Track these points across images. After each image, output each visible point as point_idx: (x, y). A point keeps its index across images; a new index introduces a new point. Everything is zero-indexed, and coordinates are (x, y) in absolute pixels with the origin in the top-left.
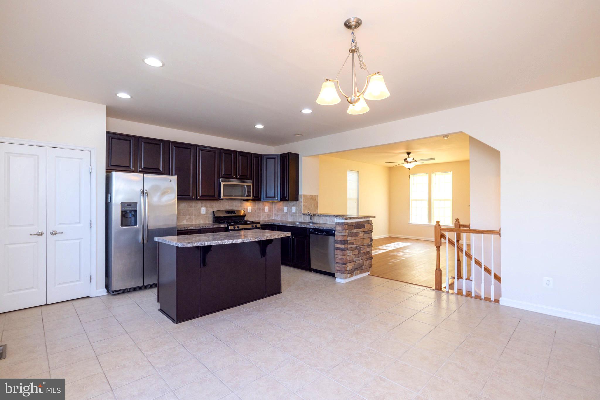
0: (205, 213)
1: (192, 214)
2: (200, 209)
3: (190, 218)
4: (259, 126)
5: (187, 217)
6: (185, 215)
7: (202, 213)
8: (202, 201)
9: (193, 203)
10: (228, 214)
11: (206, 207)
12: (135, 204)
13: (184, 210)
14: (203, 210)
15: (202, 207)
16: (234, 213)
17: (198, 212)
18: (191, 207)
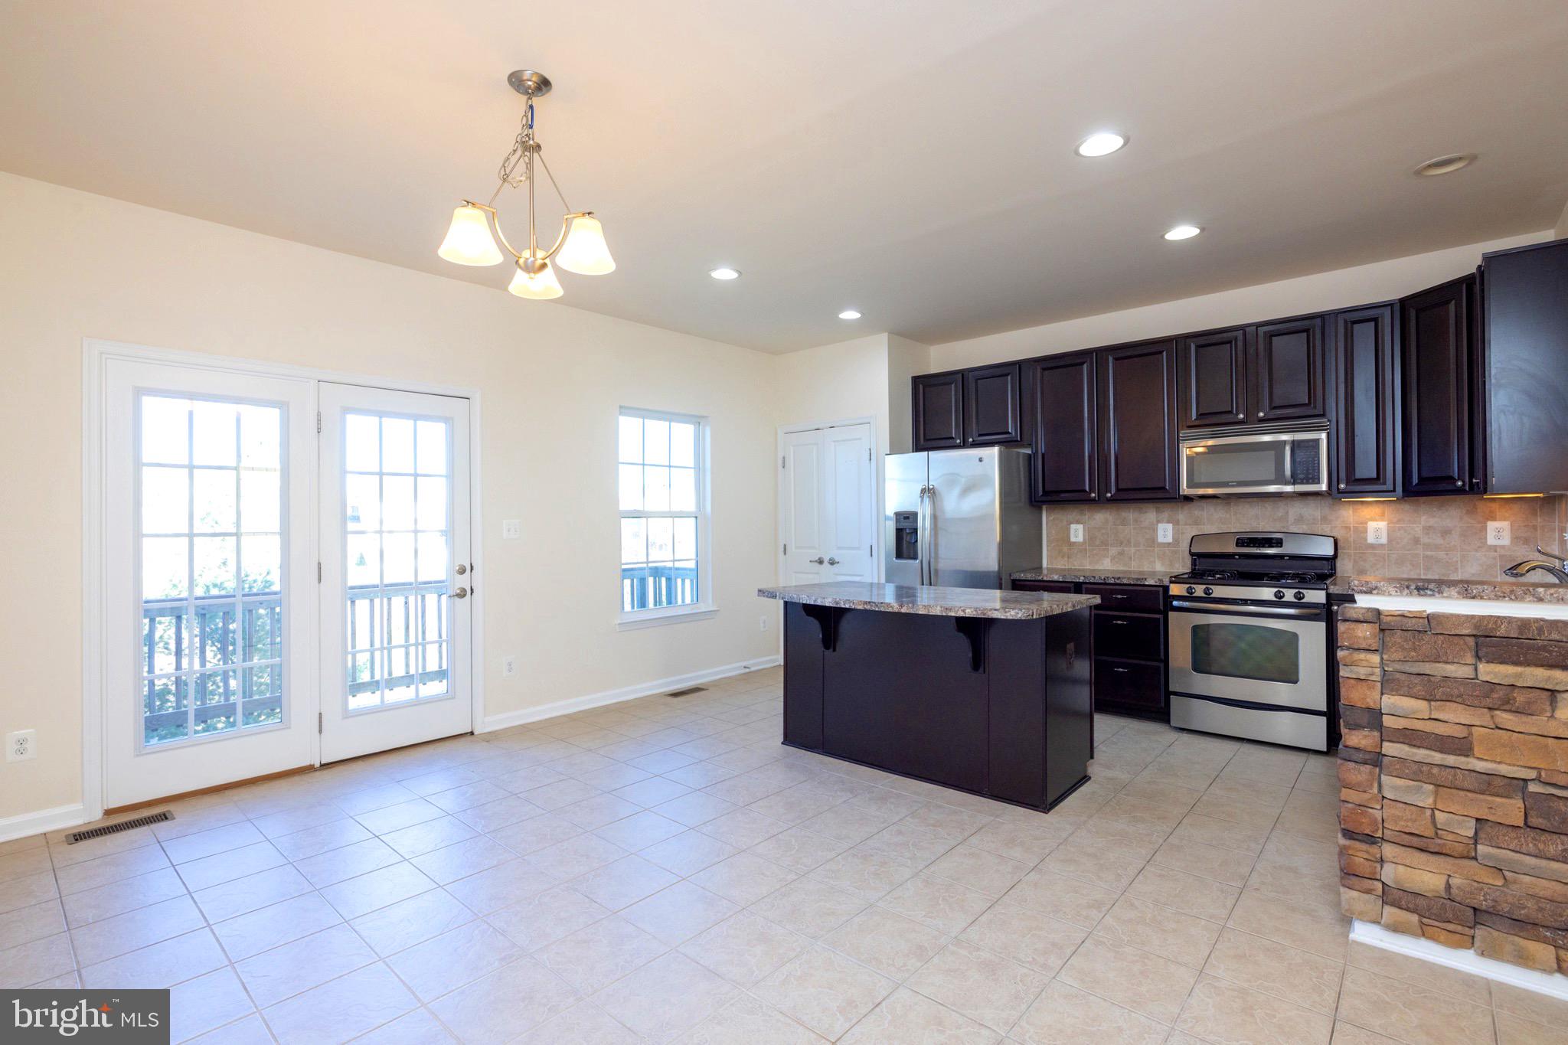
0: (1170, 539)
1: (1129, 541)
2: (1155, 530)
3: (1121, 553)
4: (1183, 232)
5: (1113, 551)
6: (1107, 545)
7: (1161, 539)
8: (1160, 505)
9: (1131, 511)
10: (1247, 546)
11: (1176, 523)
12: (915, 514)
13: (1104, 531)
14: (1165, 532)
15: (1158, 522)
16: (1279, 543)
17: (1148, 536)
18: (1124, 522)
